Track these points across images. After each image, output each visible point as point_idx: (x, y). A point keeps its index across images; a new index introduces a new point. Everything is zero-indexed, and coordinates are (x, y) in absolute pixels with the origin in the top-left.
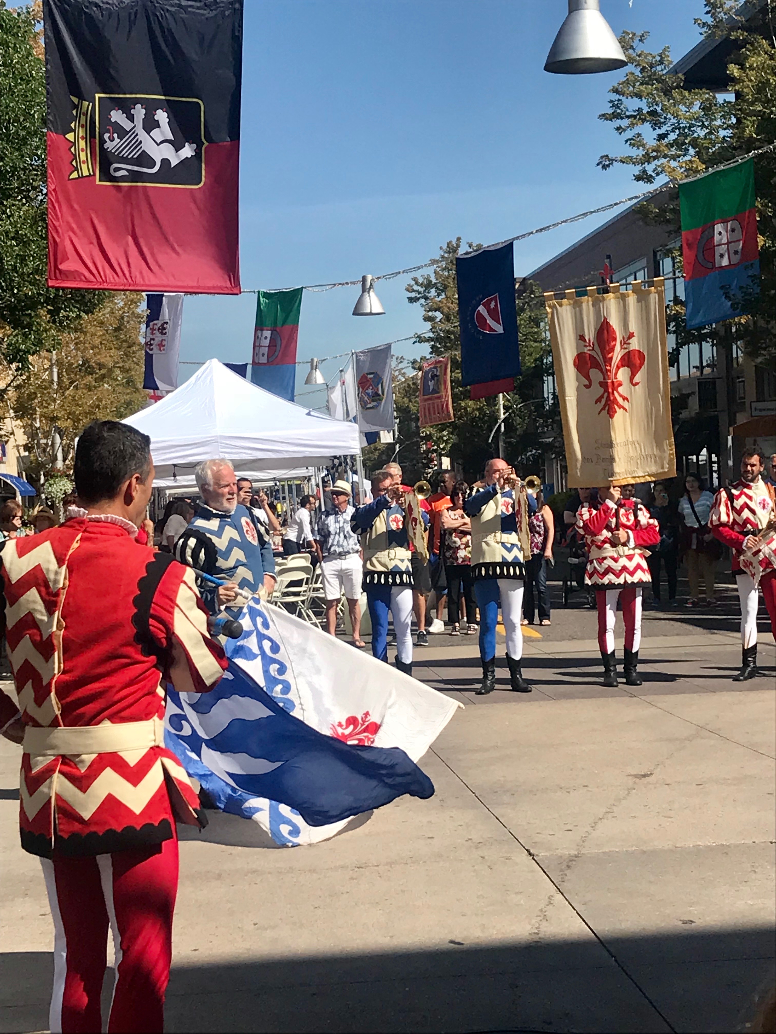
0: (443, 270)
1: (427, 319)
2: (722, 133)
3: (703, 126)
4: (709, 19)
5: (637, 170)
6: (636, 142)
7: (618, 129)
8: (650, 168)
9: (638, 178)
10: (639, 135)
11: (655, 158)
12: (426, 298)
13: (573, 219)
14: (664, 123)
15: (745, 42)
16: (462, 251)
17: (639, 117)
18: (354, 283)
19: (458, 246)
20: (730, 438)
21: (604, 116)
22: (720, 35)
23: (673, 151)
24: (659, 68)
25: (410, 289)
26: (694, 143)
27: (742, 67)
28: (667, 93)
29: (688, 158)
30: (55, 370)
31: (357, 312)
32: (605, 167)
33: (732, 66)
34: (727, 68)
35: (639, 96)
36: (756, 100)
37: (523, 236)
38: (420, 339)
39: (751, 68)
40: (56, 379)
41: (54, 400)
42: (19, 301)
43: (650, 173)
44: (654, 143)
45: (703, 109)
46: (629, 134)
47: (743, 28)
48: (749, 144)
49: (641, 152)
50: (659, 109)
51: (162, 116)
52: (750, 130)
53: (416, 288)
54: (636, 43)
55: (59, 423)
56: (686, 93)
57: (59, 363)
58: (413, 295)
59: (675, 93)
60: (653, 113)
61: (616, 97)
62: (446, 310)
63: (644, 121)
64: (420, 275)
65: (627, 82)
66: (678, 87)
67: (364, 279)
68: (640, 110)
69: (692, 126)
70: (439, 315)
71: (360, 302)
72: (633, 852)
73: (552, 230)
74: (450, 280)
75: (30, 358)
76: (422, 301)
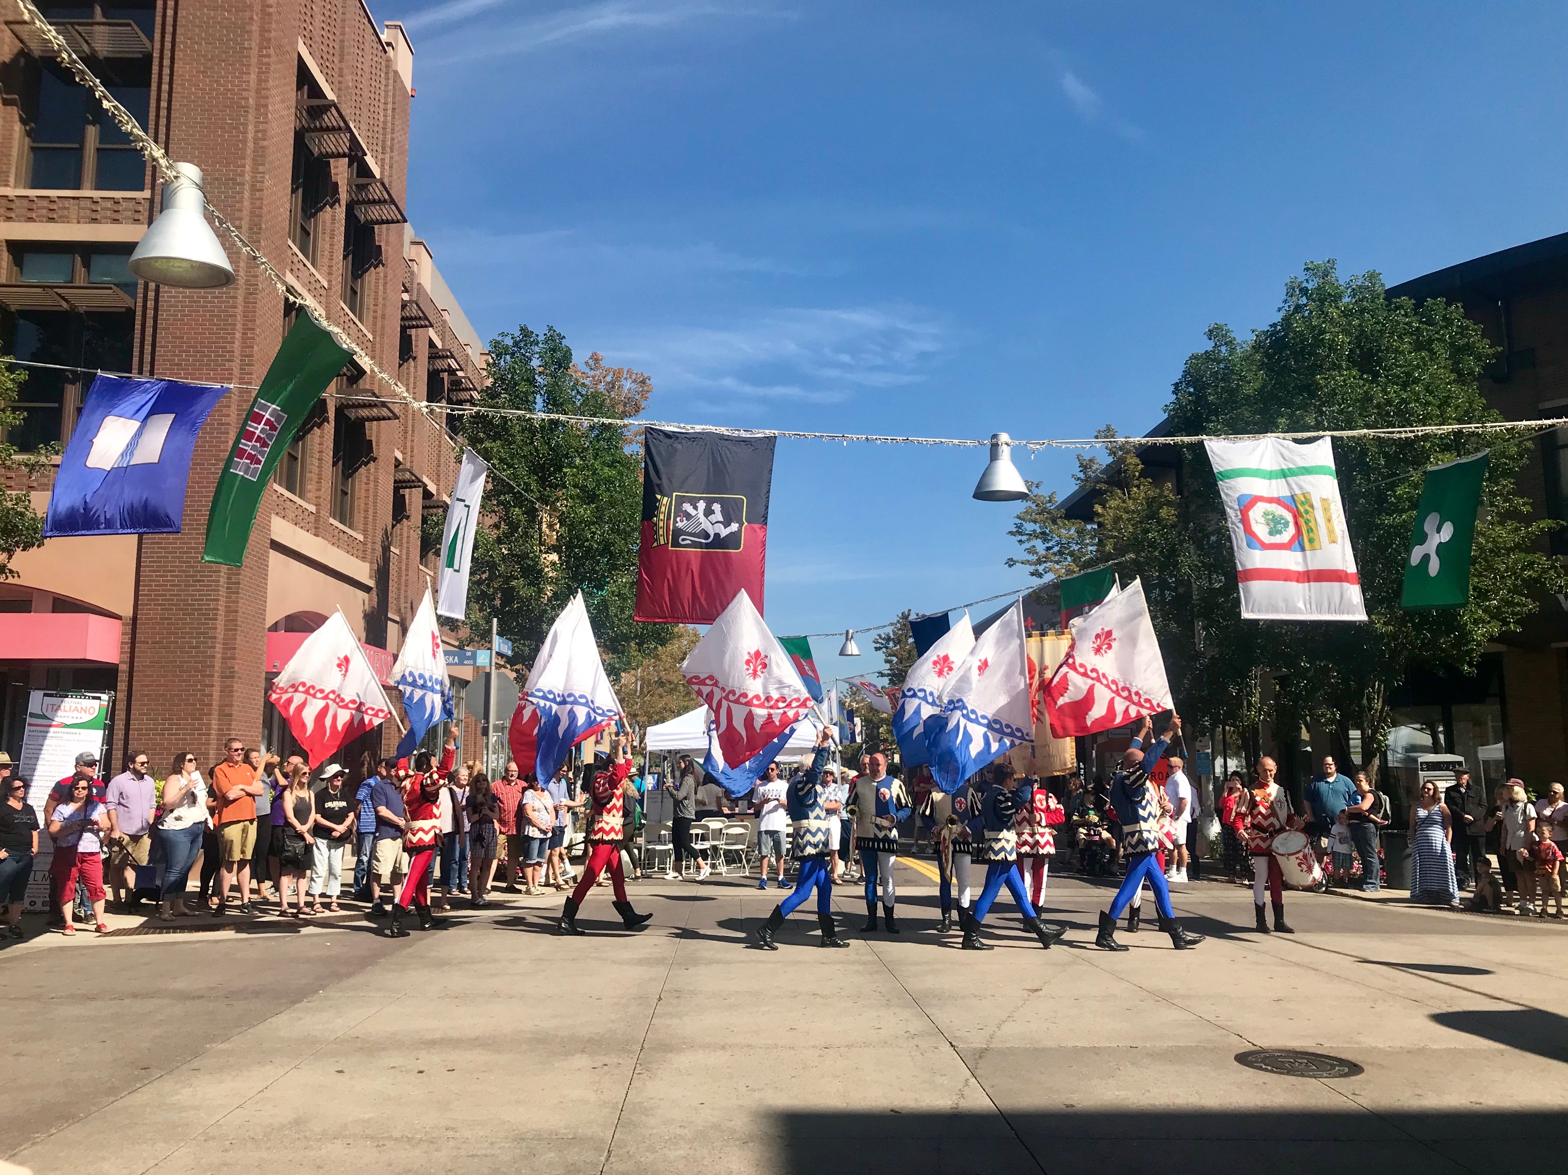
0: (899, 629)
1: (887, 661)
2: (1090, 548)
3: (1077, 543)
4: (1082, 475)
5: (1032, 568)
6: (1032, 550)
7: (1020, 541)
8: (1041, 568)
9: (1032, 574)
10: (1034, 546)
11: (1045, 562)
12: (887, 648)
13: (988, 600)
14: (1051, 540)
15: (1105, 492)
16: (912, 617)
17: (1033, 535)
18: (841, 634)
19: (909, 615)
20: (1094, 752)
21: (1011, 533)
22: (1089, 486)
23: (1057, 558)
24: (1048, 505)
25: (876, 642)
26: (1072, 554)
27: (1104, 507)
28: (1054, 522)
29: (1067, 563)
30: (639, 683)
31: (842, 653)
32: (1010, 566)
33: (1097, 506)
34: (1093, 507)
35: (1035, 522)
36: (1114, 528)
37: (955, 609)
38: (882, 675)
39: (1110, 508)
40: (639, 689)
41: (637, 703)
42: (617, 635)
43: (1041, 571)
44: (1044, 553)
45: (1078, 532)
46: (1027, 545)
47: (1105, 482)
48: (1108, 557)
49: (1035, 558)
50: (1047, 531)
51: (716, 507)
52: (1109, 548)
53: (880, 641)
54: (1033, 488)
55: (638, 719)
56: (1067, 522)
57: (642, 679)
58: (878, 645)
59: (1059, 521)
60: (1043, 533)
61: (1020, 521)
62: (899, 656)
63: (1037, 537)
64: (883, 632)
65: (1026, 512)
66: (1061, 517)
67: (847, 632)
68: (1034, 531)
69: (1069, 543)
70: (895, 659)
71: (844, 647)
72: (1028, 1049)
73: (974, 606)
74: (903, 637)
75: (623, 674)
76: (884, 650)
